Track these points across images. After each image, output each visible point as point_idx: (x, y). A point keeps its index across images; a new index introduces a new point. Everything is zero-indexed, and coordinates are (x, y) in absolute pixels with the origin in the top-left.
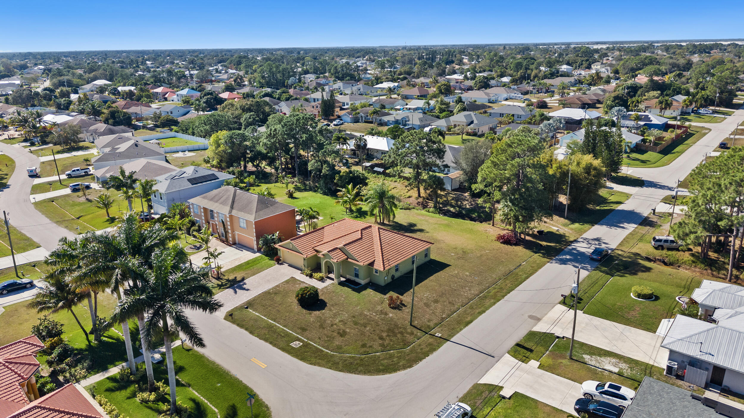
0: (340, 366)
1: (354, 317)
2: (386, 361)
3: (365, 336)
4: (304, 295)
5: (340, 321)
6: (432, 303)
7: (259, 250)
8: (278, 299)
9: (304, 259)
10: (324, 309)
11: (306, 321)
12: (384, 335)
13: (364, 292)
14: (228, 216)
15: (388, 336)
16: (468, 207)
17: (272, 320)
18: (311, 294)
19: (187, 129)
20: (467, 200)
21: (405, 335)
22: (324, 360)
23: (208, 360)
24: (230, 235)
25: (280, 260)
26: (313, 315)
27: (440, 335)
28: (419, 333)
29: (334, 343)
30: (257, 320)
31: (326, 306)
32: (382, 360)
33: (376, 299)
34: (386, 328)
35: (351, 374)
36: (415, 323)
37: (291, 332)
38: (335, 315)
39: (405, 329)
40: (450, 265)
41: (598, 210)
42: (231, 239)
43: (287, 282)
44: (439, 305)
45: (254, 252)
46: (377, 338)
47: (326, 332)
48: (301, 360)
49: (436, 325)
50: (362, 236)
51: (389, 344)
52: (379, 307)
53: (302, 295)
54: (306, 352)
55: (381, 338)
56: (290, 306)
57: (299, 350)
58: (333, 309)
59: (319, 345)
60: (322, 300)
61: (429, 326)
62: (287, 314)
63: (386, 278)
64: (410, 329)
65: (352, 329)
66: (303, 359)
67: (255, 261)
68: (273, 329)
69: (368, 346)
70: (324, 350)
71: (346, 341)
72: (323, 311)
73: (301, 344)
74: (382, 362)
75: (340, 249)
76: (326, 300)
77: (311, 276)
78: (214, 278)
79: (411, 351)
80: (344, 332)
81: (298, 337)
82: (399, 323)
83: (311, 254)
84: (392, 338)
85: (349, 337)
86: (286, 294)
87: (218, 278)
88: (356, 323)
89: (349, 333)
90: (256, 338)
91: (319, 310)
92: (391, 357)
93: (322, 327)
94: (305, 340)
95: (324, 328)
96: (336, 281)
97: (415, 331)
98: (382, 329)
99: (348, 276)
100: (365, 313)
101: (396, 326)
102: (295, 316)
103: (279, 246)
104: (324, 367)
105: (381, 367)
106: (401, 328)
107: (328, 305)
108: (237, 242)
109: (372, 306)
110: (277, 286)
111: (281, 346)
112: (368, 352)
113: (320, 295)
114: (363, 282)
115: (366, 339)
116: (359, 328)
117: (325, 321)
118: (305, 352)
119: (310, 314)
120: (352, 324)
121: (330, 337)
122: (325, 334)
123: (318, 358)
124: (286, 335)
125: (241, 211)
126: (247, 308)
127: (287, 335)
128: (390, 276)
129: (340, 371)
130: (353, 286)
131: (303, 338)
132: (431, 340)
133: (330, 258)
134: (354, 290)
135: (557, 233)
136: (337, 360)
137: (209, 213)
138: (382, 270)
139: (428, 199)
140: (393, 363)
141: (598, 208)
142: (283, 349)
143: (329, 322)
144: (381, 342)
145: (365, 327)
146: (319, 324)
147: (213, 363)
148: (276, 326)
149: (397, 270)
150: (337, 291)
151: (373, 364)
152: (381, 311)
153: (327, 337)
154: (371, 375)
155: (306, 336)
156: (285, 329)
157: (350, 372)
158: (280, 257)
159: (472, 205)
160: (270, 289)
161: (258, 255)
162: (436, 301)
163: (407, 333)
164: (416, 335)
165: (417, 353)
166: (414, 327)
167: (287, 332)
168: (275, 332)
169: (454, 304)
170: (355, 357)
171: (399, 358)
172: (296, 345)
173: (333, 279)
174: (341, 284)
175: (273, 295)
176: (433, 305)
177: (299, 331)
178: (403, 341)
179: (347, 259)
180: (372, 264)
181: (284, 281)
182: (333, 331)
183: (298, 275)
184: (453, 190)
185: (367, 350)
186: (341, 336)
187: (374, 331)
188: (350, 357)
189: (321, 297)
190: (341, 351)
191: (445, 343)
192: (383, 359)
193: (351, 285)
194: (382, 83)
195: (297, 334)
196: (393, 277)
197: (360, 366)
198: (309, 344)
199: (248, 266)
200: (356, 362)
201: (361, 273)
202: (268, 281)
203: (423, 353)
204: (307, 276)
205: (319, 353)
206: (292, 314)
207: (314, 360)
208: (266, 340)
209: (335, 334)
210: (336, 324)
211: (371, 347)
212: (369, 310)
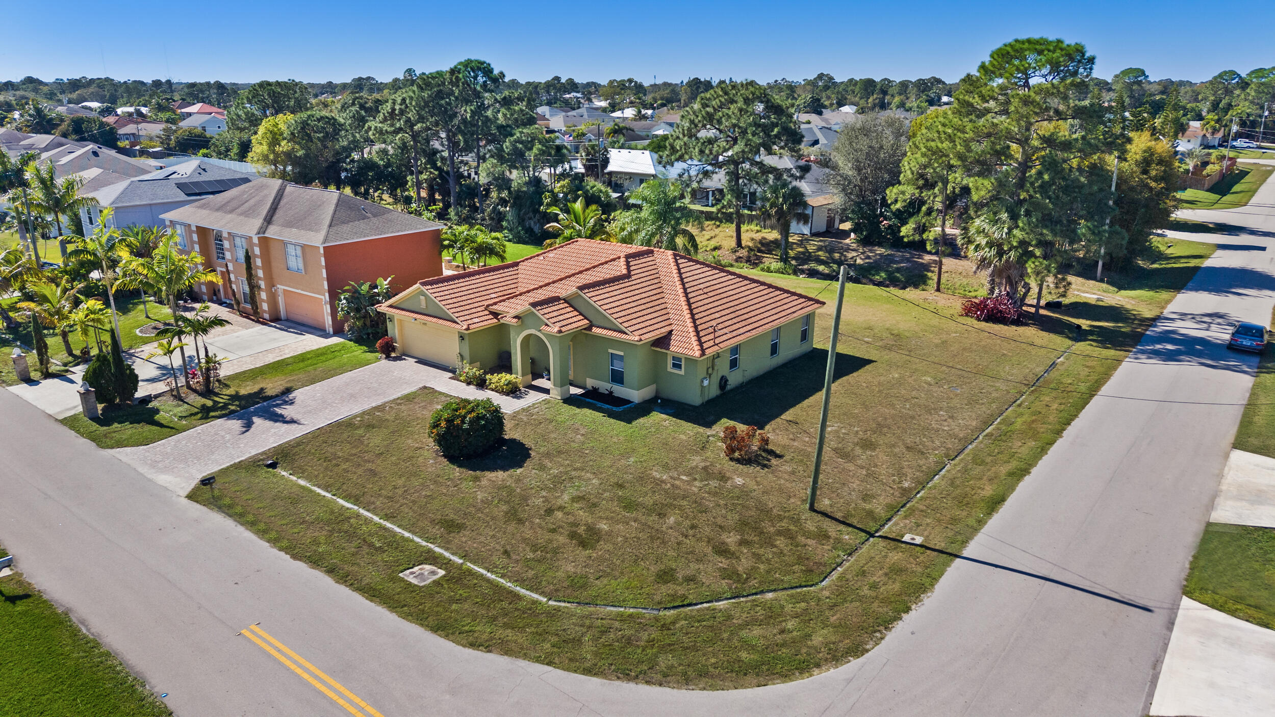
0: (587, 650)
1: (621, 486)
2: (757, 631)
3: (664, 542)
4: (456, 422)
5: (575, 499)
6: (858, 451)
7: (338, 331)
8: (376, 440)
9: (462, 338)
10: (521, 467)
11: (461, 501)
12: (731, 539)
13: (642, 420)
14: (255, 240)
15: (743, 543)
16: (859, 261)
17: (347, 498)
18: (478, 418)
19: (228, 150)
20: (853, 250)
21: (801, 539)
22: (522, 629)
23: (75, 633)
24: (264, 295)
25: (394, 349)
26: (484, 482)
27: (919, 540)
28: (848, 536)
29: (558, 568)
30: (297, 498)
31: (529, 456)
32: (741, 627)
33: (683, 437)
34: (733, 518)
35: (632, 685)
36: (824, 503)
37: (407, 534)
38: (558, 482)
39: (796, 521)
40: (869, 362)
41: (1157, 269)
42: (265, 306)
43: (409, 398)
44: (881, 456)
45: (326, 336)
46: (709, 550)
47: (528, 534)
48: (435, 629)
49: (894, 510)
50: (629, 271)
51: (754, 569)
52: (698, 458)
53: (449, 421)
54: (457, 601)
55: (722, 551)
56: (410, 458)
57: (432, 596)
58: (549, 465)
59: (503, 576)
60: (513, 441)
61: (870, 514)
62: (400, 482)
63: (706, 383)
64: (811, 523)
65: (618, 522)
66: (442, 628)
67: (323, 354)
68: (346, 527)
69: (680, 576)
70: (523, 592)
71: (601, 560)
72: (519, 471)
73: (442, 572)
74: (744, 633)
75: (566, 300)
76: (528, 442)
77: (481, 384)
78: (195, 391)
79: (843, 592)
80: (592, 530)
81: (430, 551)
82: (771, 502)
83: (482, 322)
84: (761, 551)
85: (610, 547)
86: (402, 427)
87: (207, 392)
88: (629, 505)
89: (609, 533)
90: (282, 554)
91: (504, 468)
92: (773, 615)
93: (514, 516)
94: (453, 558)
95: (520, 521)
96: (556, 394)
97: (832, 529)
98: (719, 521)
99: (590, 383)
100: (657, 475)
101: (765, 511)
102: (424, 486)
103: (391, 306)
104: (526, 657)
105: (744, 655)
106: (780, 518)
107: (533, 453)
108: (283, 314)
109: (672, 455)
110: (377, 408)
111: (366, 581)
112: (684, 597)
113: (508, 425)
114: (636, 395)
115: (671, 553)
116: (643, 519)
117: (525, 499)
118: (452, 600)
119: (477, 479)
120: (615, 506)
121: (544, 549)
122: (524, 540)
123: (501, 621)
124: (389, 544)
125: (292, 227)
126: (273, 466)
127: (395, 543)
128: (716, 379)
129: (588, 672)
130: (606, 406)
131: (447, 554)
132: (895, 557)
133: (539, 323)
134: (611, 415)
135: (1101, 303)
136: (574, 631)
137: (213, 242)
138: (697, 353)
139: (760, 251)
140: (787, 637)
141: (1155, 266)
142: (371, 593)
143: (539, 501)
144: (723, 563)
145: (662, 515)
146: (505, 508)
147: (91, 646)
148: (358, 516)
149: (734, 364)
150: (560, 419)
151: (711, 642)
152: (705, 468)
153: (535, 548)
154: (713, 688)
155: (460, 547)
156: (388, 525)
157: (626, 675)
158: (393, 340)
159: (868, 257)
160: (356, 416)
161: (336, 340)
162: (867, 445)
163: (808, 535)
164: (838, 541)
165: (860, 599)
166: (825, 514)
167: (395, 534)
168: (351, 535)
169: (923, 453)
170: (639, 616)
171: (804, 617)
172: (420, 576)
173: (547, 391)
174: (570, 400)
175: (360, 432)
176: (863, 456)
177: (437, 531)
178: (800, 560)
179: (589, 328)
180: (663, 341)
181: (399, 395)
182: (553, 531)
183: (443, 383)
184: (814, 235)
185: (681, 590)
186: (583, 544)
187: (693, 527)
188: (621, 618)
189: (511, 432)
190: (584, 595)
191: (947, 565)
192: (746, 625)
193: (599, 404)
194: (622, 109)
195: (428, 540)
196: (723, 381)
197: (664, 649)
198: (470, 572)
199: (301, 365)
200: (645, 636)
201: (633, 369)
202: (352, 396)
203: (883, 601)
204: (469, 384)
205: (505, 604)
206: (416, 482)
207: (483, 630)
208: (315, 561)
209: (562, 539)
210: (561, 508)
211: (690, 579)
212: (666, 467)
